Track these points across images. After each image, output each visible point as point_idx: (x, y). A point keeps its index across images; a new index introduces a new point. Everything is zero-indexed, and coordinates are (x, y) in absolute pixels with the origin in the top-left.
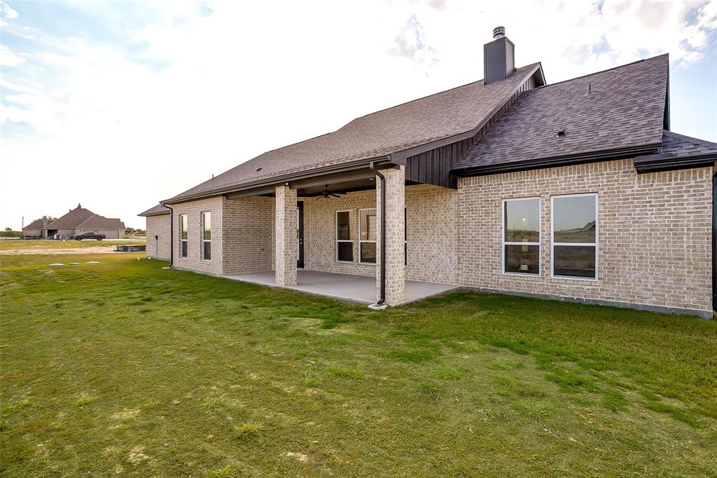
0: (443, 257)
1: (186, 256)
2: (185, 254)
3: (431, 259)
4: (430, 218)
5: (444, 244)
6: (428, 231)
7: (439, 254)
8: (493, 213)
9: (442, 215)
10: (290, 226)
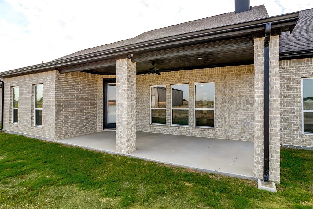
0: (248, 121)
1: (17, 121)
2: (16, 119)
3: (237, 123)
4: (237, 91)
5: (249, 111)
6: (235, 101)
7: (245, 119)
8: (295, 88)
9: (248, 89)
10: (131, 96)
